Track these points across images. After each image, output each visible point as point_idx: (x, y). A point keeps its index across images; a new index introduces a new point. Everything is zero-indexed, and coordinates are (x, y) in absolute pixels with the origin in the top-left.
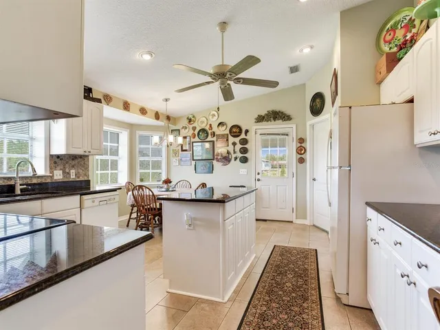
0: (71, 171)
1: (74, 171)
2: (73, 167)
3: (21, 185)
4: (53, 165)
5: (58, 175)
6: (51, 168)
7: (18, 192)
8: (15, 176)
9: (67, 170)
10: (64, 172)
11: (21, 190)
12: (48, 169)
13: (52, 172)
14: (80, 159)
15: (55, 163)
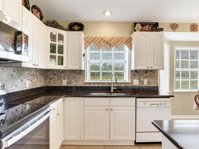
0: (145, 80)
1: (146, 80)
2: (146, 77)
3: (114, 87)
4: (133, 76)
5: (136, 83)
6: (131, 78)
7: (112, 91)
8: (111, 82)
9: (142, 80)
10: (140, 81)
11: (114, 90)
12: (130, 79)
13: (132, 81)
14: (150, 73)
15: (134, 75)
